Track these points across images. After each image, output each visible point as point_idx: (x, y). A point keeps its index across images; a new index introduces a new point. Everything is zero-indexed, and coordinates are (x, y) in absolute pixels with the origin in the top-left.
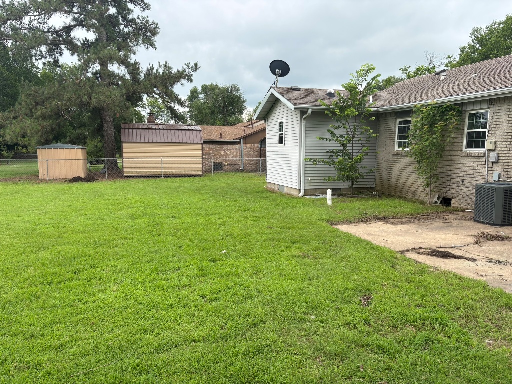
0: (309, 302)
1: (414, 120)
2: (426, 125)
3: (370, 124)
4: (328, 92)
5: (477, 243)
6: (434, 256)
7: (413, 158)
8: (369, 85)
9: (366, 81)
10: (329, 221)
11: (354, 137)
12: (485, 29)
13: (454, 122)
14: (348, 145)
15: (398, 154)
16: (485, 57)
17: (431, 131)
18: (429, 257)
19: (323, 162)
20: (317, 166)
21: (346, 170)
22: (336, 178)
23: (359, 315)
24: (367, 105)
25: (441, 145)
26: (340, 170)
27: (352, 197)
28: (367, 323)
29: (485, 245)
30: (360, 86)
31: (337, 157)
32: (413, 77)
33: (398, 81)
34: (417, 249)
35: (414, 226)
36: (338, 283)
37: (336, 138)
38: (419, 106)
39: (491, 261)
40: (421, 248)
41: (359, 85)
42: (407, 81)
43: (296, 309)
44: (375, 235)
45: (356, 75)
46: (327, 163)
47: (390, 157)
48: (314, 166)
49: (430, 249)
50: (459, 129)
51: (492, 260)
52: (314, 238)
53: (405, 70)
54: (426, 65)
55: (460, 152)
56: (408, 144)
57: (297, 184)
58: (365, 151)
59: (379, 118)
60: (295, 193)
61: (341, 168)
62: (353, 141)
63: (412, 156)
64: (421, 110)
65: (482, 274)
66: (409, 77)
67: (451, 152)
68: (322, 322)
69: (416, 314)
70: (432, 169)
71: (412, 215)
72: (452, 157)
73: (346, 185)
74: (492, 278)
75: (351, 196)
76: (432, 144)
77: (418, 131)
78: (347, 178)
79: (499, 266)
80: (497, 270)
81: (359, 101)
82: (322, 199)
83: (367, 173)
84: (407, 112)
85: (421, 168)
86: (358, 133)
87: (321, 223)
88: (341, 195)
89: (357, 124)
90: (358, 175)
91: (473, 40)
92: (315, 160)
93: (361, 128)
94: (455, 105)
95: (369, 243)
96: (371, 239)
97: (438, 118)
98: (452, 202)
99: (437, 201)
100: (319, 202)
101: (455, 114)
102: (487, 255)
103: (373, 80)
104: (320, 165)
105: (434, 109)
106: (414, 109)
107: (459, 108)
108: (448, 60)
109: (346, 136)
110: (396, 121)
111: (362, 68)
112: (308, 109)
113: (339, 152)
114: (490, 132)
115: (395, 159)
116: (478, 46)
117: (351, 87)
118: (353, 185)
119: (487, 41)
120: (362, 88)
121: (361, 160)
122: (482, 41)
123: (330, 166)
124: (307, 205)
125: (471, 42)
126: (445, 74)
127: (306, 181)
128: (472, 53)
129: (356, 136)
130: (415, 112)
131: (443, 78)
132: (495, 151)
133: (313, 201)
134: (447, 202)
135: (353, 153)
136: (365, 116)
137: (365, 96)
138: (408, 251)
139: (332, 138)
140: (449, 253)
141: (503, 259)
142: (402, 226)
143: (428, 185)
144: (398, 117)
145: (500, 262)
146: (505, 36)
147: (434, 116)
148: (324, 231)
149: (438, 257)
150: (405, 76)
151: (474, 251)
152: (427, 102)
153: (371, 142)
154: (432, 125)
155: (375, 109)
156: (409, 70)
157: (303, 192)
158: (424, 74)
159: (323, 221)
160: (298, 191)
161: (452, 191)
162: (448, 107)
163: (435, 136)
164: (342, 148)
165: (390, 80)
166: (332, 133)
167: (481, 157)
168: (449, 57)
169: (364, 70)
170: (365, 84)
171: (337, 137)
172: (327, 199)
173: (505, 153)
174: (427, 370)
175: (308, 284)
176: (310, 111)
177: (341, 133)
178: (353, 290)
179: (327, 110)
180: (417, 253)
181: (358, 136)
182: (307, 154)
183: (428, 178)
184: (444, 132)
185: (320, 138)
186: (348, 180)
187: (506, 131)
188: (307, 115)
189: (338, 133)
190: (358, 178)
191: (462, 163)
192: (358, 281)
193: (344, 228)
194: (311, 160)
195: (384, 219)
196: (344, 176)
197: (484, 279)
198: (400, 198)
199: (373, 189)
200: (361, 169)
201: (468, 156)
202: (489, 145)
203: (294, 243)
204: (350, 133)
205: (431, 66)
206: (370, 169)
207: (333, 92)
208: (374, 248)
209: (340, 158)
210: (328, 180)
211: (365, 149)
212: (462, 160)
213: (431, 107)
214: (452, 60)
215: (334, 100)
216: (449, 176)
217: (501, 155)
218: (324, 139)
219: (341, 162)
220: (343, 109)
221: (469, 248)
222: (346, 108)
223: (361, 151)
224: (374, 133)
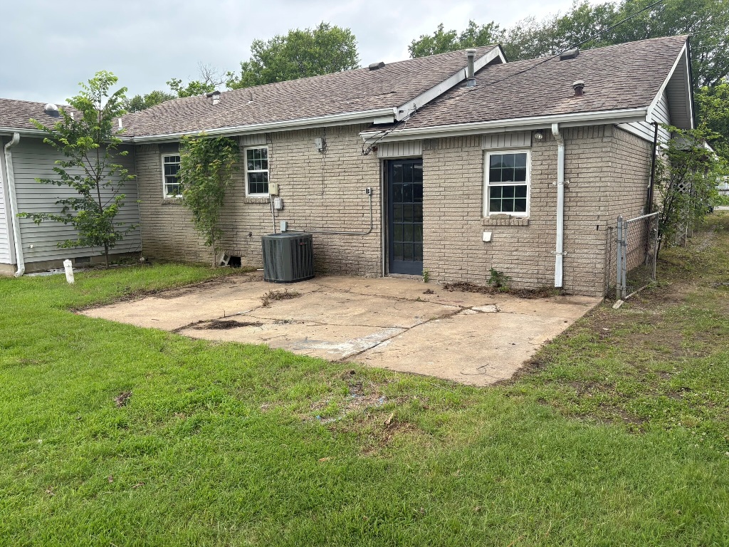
0: (33, 422)
1: (183, 154)
2: (198, 163)
3: (120, 160)
4: (47, 107)
5: (265, 305)
6: (216, 328)
7: (188, 208)
8: (111, 101)
9: (106, 96)
10: (69, 307)
11: (99, 179)
12: (267, 43)
13: (231, 160)
14: (91, 191)
15: (167, 203)
16: (271, 79)
17: (205, 171)
18: (209, 330)
19: (52, 218)
20: (41, 225)
21: (93, 228)
22: (78, 242)
23: (109, 419)
24: (114, 131)
25: (219, 189)
26: (84, 228)
27: (109, 268)
28: (121, 425)
29: (272, 306)
30: (97, 103)
31: (76, 209)
32: (186, 96)
33: (167, 98)
34: (195, 324)
35: (194, 296)
36: (80, 387)
37: (69, 180)
38: (186, 137)
39: (277, 322)
40: (200, 322)
41: (95, 101)
42: (178, 100)
43: (11, 438)
44: (140, 316)
45: (89, 85)
46: (59, 219)
47: (158, 208)
48: (36, 225)
49: (212, 321)
50: (238, 169)
51: (279, 320)
52: (42, 334)
53: (174, 85)
54: (202, 81)
55: (243, 198)
56: (180, 188)
57: (9, 257)
58: (119, 199)
59: (135, 153)
60: (8, 271)
61: (85, 226)
62: (97, 185)
63: (186, 205)
64: (190, 142)
65: (266, 337)
66: (181, 95)
67: (233, 198)
68: (54, 443)
69: (186, 398)
70: (213, 221)
71: (191, 282)
72: (233, 204)
73: (97, 251)
74: (276, 340)
75: (107, 266)
76: (209, 189)
77: (190, 171)
78: (97, 241)
79: (285, 326)
80: (282, 330)
81: (99, 126)
82: (57, 276)
83: (126, 232)
84: (173, 145)
85: (199, 220)
86: (103, 174)
87: (56, 311)
88: (90, 267)
89: (101, 160)
90: (113, 235)
91: (255, 56)
92: (35, 216)
93: (107, 166)
94: (231, 138)
95: (130, 327)
96: (135, 322)
97: (211, 155)
98: (242, 261)
99: (224, 261)
100: (52, 281)
101: (230, 149)
102: (274, 317)
103: (116, 94)
104: (46, 224)
105: (205, 142)
106: (182, 141)
107: (234, 142)
108: (228, 78)
109: (85, 177)
110: (160, 157)
111: (96, 75)
112: (13, 133)
113: (77, 201)
114: (272, 173)
115: (166, 209)
116: (262, 63)
117: (82, 103)
118: (106, 248)
119: (270, 58)
120: (102, 105)
121: (114, 214)
122: (266, 58)
123: (66, 223)
124: (32, 287)
125: (253, 57)
126: (218, 97)
127: (26, 251)
128: (256, 72)
129: (102, 177)
130: (183, 145)
131: (215, 102)
132: (278, 195)
133: (41, 280)
134: (235, 261)
135: (100, 202)
136: (111, 148)
137: (108, 119)
138: (183, 328)
139: (63, 180)
140: (234, 322)
141: (289, 318)
142: (178, 299)
143: (210, 242)
144: (162, 151)
145: (286, 322)
146: (289, 55)
147: (207, 151)
148: (60, 321)
149: (220, 328)
150: (175, 94)
151: (261, 314)
152: (195, 132)
153: (127, 187)
154: (206, 162)
155: (128, 139)
156: (180, 85)
157: (21, 268)
158: (201, 94)
159: (60, 307)
160: (13, 268)
161: (240, 247)
162: (222, 140)
163: (210, 178)
164: (82, 196)
165: (156, 96)
166: (62, 173)
167: (265, 203)
168: (229, 74)
169: (100, 80)
170: (105, 101)
171: (71, 178)
172: (65, 274)
173: (289, 198)
174: (193, 453)
175: (32, 400)
176: (17, 137)
177: (77, 173)
178: (104, 390)
179: (46, 136)
180: (195, 328)
181: (104, 177)
182: (21, 206)
183: (209, 233)
184: (221, 172)
185: (42, 181)
186: (99, 244)
187: (287, 173)
188: (12, 142)
189: (72, 172)
190: (113, 239)
191: (246, 211)
192: (112, 377)
193: (94, 313)
194: (29, 216)
195: (154, 293)
196: (90, 237)
197: (268, 342)
198: (177, 262)
199: (137, 254)
200: (116, 226)
201: (253, 203)
202: (272, 189)
203: (7, 347)
204: (92, 173)
205: (209, 84)
206: (129, 225)
207: (56, 108)
208: (137, 331)
209: (81, 211)
210: (66, 245)
211: (118, 196)
212: (247, 207)
213: (201, 140)
214: (234, 78)
215: (58, 122)
216: (234, 228)
217: (285, 201)
218: (48, 181)
219: (82, 217)
220: (72, 137)
221: (257, 312)
222: (79, 136)
223: (113, 200)
224: (130, 173)
